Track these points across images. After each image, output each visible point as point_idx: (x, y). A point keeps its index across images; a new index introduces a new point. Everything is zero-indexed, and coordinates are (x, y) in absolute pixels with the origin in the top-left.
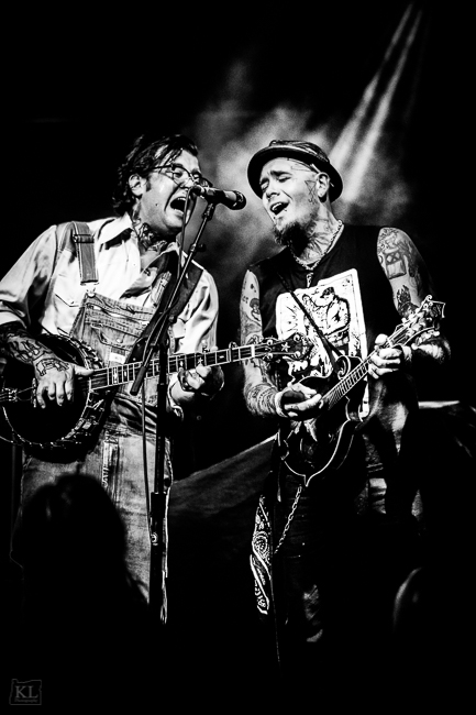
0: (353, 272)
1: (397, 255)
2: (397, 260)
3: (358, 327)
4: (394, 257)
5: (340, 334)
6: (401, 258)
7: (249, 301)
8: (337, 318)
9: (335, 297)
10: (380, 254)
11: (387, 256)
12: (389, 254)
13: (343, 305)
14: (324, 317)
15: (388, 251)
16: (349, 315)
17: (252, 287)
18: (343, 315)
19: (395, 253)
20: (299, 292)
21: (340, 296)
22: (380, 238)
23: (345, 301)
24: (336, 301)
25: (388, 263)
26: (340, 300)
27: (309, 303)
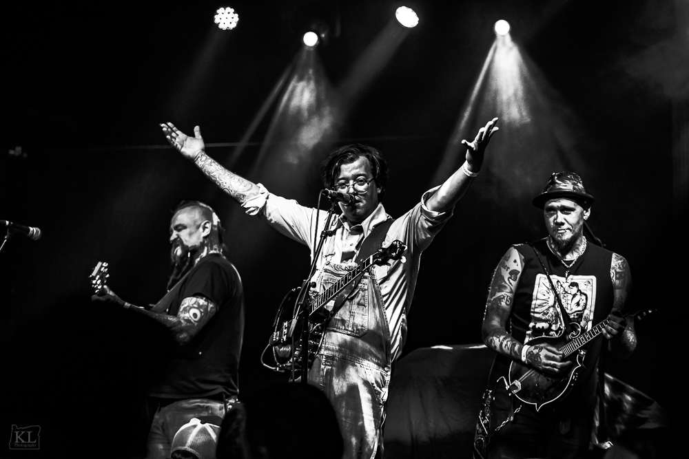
0: (593, 278)
1: (623, 275)
3: (589, 313)
4: (621, 276)
5: (577, 315)
6: (624, 277)
8: (578, 304)
9: (579, 290)
10: (614, 271)
11: (617, 273)
13: (584, 297)
14: (569, 302)
16: (586, 304)
17: (515, 261)
18: (582, 303)
19: (621, 273)
20: (554, 278)
21: (582, 291)
22: (614, 260)
23: (586, 295)
24: (579, 293)
25: (617, 278)
26: (581, 293)
27: (559, 287)
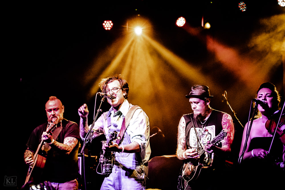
0: (214, 126)
1: (226, 123)
2: (226, 124)
4: (225, 123)
6: (227, 124)
7: (182, 127)
8: (208, 139)
9: (208, 133)
10: (222, 122)
11: (223, 123)
12: (224, 122)
13: (210, 135)
14: (205, 138)
15: (224, 121)
16: (211, 138)
17: (184, 123)
19: (226, 122)
20: (198, 129)
22: (223, 117)
23: (211, 134)
24: (208, 134)
25: (223, 125)
26: (209, 134)
27: (200, 132)
